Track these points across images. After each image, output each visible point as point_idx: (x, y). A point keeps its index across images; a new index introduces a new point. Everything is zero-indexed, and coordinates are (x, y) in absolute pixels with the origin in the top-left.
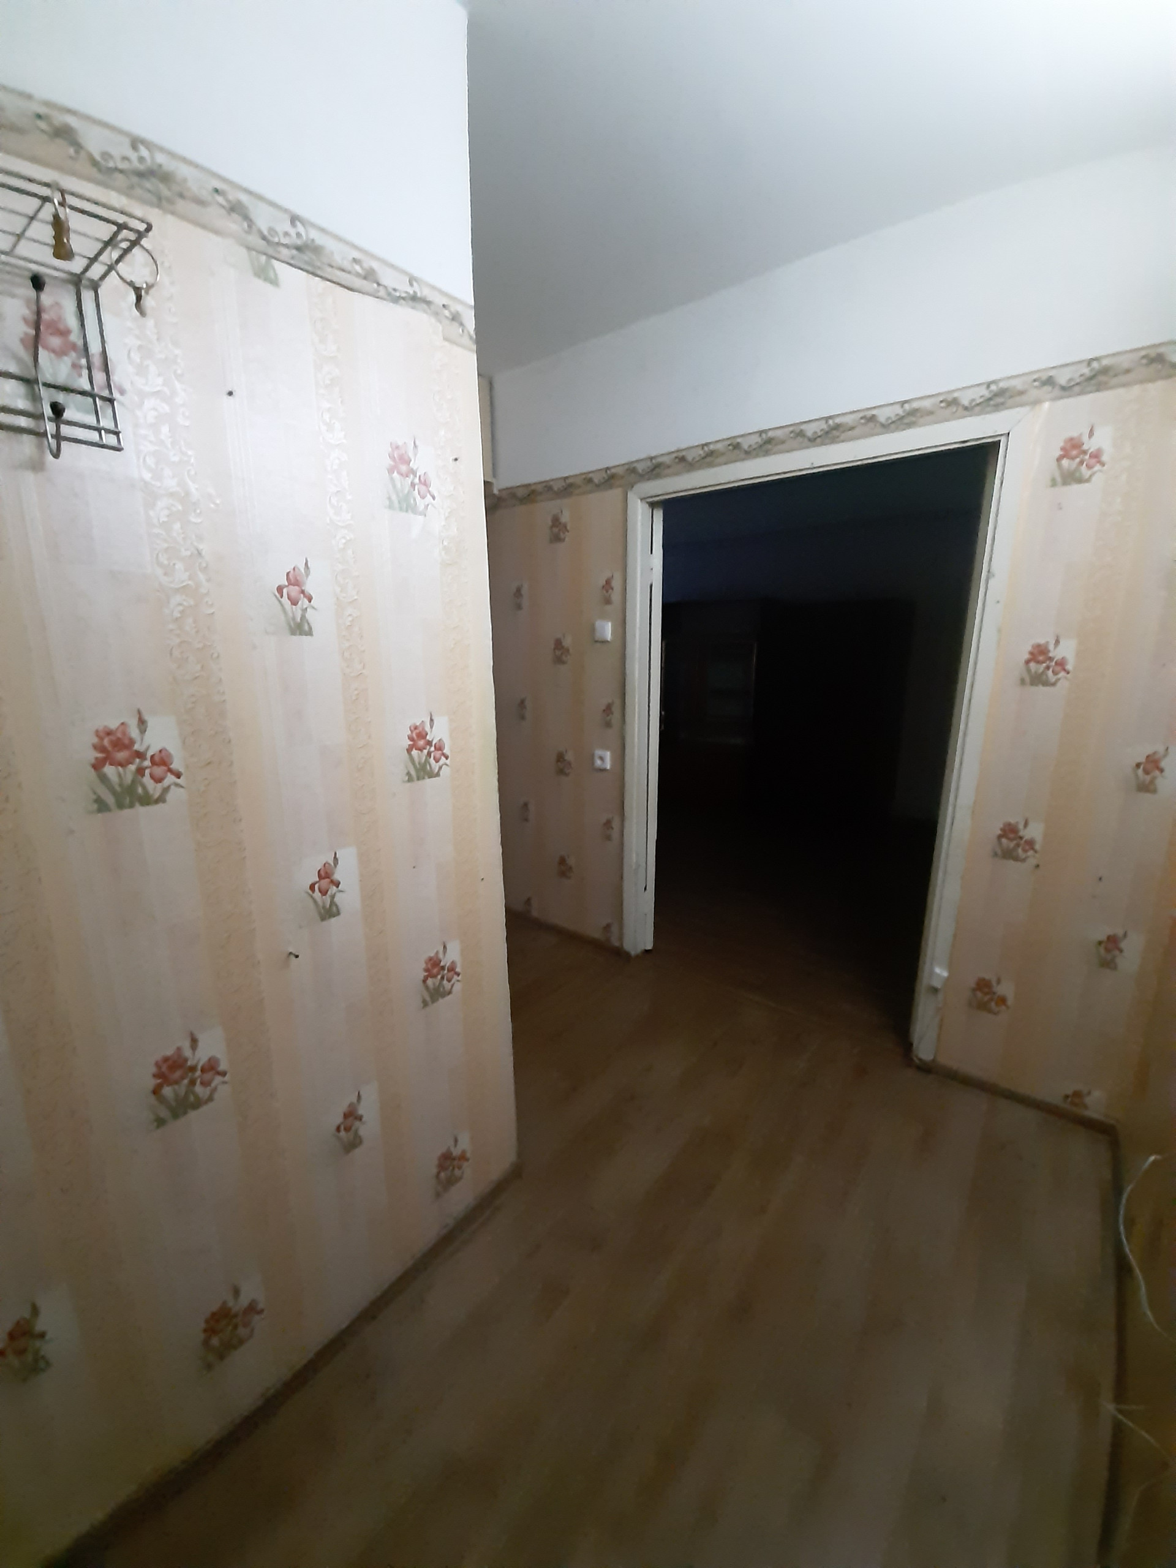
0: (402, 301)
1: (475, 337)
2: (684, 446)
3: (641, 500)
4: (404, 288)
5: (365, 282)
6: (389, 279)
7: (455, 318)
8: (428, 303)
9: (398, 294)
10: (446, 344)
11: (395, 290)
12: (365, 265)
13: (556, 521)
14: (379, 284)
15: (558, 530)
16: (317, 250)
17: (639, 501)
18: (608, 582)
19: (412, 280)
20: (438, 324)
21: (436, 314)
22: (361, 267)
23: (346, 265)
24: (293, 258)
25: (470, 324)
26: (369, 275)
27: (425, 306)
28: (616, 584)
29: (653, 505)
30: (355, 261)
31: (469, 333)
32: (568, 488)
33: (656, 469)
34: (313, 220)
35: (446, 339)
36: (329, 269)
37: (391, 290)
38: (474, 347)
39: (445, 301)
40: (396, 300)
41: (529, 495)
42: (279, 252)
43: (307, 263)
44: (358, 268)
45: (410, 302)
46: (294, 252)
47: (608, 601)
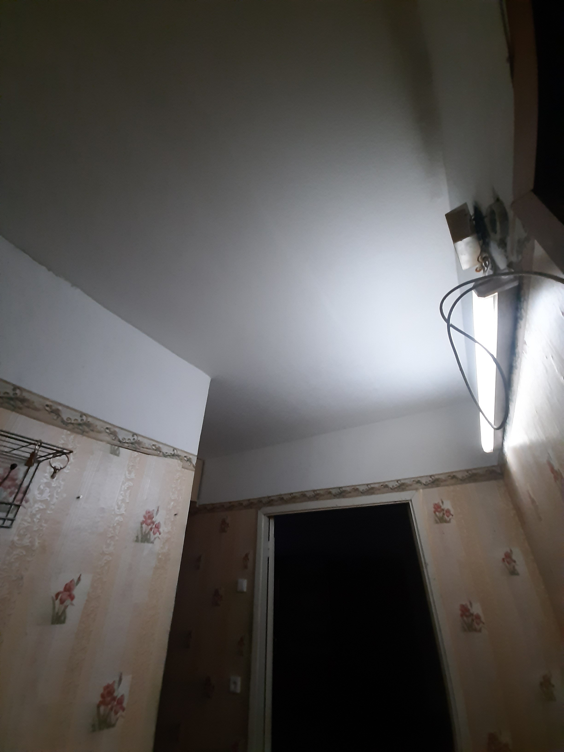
0: (169, 457)
1: (195, 465)
2: (283, 493)
3: (264, 515)
4: (171, 452)
5: (155, 451)
6: (165, 450)
7: (189, 460)
8: (178, 456)
9: (167, 454)
10: (183, 469)
11: (166, 453)
12: (157, 446)
13: (224, 522)
14: (160, 452)
15: (224, 526)
16: (139, 443)
17: (263, 516)
18: (247, 555)
19: (174, 449)
20: (181, 463)
21: (181, 460)
22: (155, 447)
23: (150, 447)
24: (129, 446)
25: (194, 461)
26: (158, 449)
27: (177, 457)
28: (250, 557)
29: (270, 517)
30: (153, 445)
31: (193, 465)
32: (231, 507)
33: (270, 501)
34: (140, 434)
35: (183, 467)
36: (142, 449)
37: (165, 453)
38: (194, 469)
39: (186, 455)
40: (165, 456)
41: (213, 508)
42: (123, 445)
43: (134, 448)
44: (154, 447)
45: (172, 457)
46: (131, 445)
47: (246, 567)
